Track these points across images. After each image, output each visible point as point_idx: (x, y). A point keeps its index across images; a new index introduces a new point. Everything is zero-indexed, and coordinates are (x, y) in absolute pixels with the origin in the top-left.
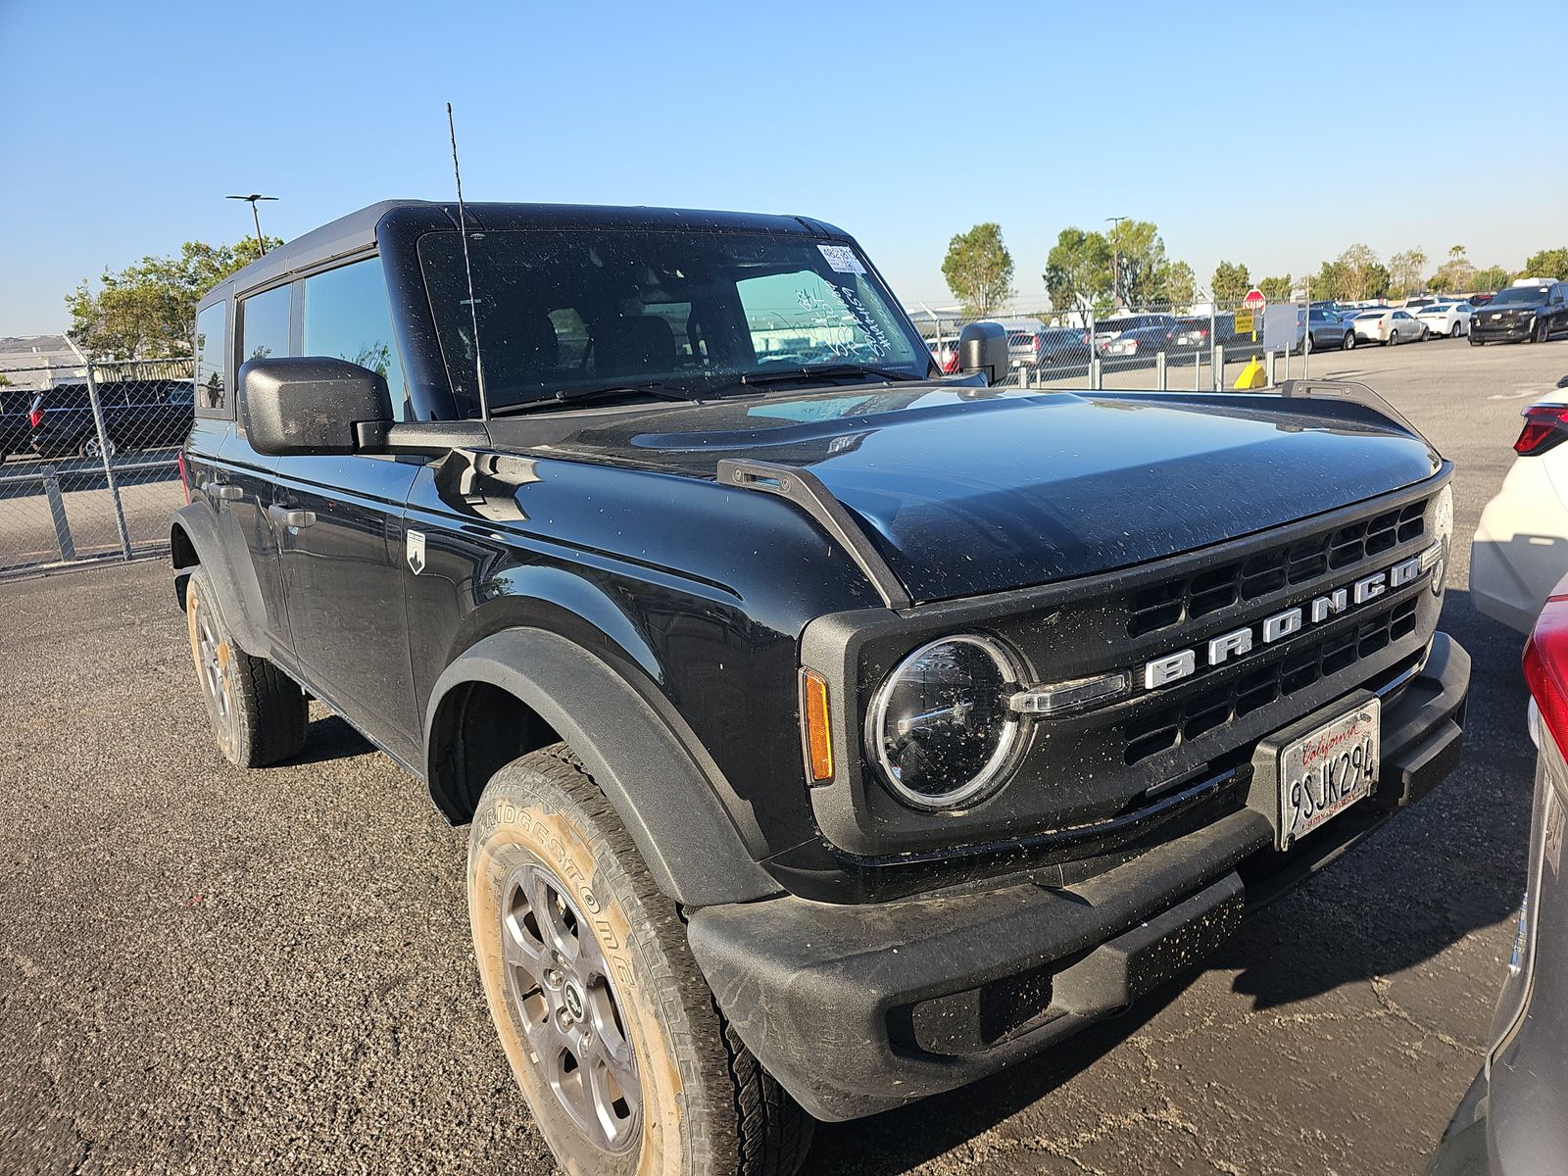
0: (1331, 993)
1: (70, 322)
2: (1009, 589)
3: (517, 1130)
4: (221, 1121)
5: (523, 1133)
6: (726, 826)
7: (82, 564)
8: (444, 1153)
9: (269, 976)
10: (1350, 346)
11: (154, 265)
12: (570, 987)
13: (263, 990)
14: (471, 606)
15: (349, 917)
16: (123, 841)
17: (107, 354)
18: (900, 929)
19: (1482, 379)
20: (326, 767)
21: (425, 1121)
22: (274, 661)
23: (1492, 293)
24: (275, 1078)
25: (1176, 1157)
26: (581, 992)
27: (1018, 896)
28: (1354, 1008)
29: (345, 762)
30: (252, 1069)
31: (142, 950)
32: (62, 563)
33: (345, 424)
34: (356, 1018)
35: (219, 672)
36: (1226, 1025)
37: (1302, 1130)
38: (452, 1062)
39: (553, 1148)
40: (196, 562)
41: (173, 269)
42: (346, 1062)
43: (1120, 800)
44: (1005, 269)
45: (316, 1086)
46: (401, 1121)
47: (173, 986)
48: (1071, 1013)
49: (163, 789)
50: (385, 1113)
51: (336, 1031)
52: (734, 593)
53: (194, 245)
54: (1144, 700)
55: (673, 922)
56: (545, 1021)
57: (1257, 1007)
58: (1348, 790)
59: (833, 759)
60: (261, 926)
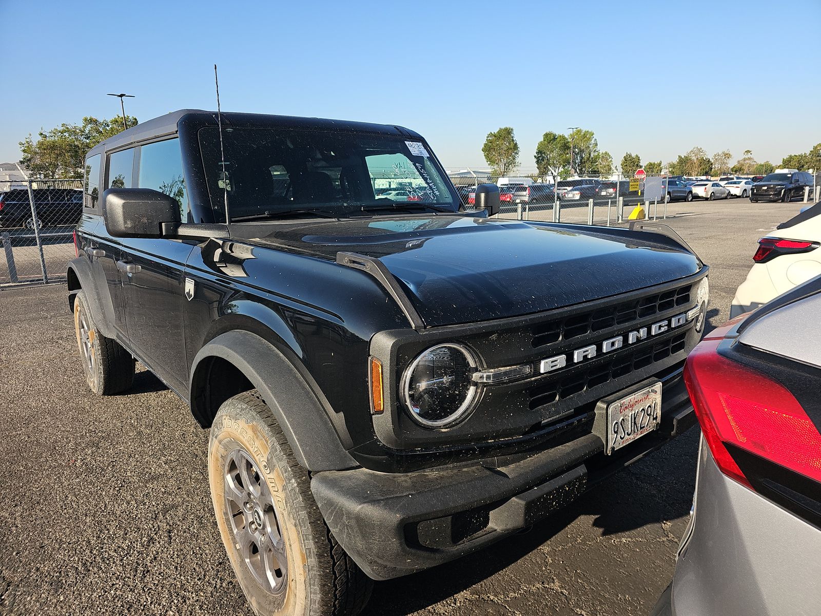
0: (641, 528)
1: (21, 156)
2: (473, 322)
3: (228, 583)
4: (78, 574)
5: (231, 585)
6: (333, 433)
7: (21, 285)
8: (190, 594)
9: (107, 502)
10: (690, 200)
11: (68, 128)
12: (256, 511)
13: (103, 509)
14: (216, 317)
15: (150, 474)
16: (35, 431)
17: (40, 174)
18: (414, 486)
19: (754, 220)
20: (143, 396)
21: (182, 577)
22: (118, 341)
23: (763, 176)
24: (106, 553)
25: (556, 606)
26: (261, 514)
27: (474, 472)
28: (652, 536)
29: (153, 394)
30: (95, 548)
31: (42, 487)
32: (11, 284)
33: (156, 223)
34: (150, 525)
35: (89, 345)
36: (588, 542)
37: (619, 595)
38: (198, 548)
39: (245, 592)
40: (80, 288)
41: (78, 131)
42: (143, 546)
43: (526, 427)
44: (515, 152)
45: (127, 558)
46: (169, 577)
47: (57, 506)
48: (498, 530)
49: (57, 404)
50: (162, 573)
51: (139, 531)
52: (340, 318)
53: (89, 118)
54: (540, 378)
55: (306, 480)
56: (244, 528)
57: (604, 534)
58: (644, 427)
59: (383, 402)
60: (104, 477)
